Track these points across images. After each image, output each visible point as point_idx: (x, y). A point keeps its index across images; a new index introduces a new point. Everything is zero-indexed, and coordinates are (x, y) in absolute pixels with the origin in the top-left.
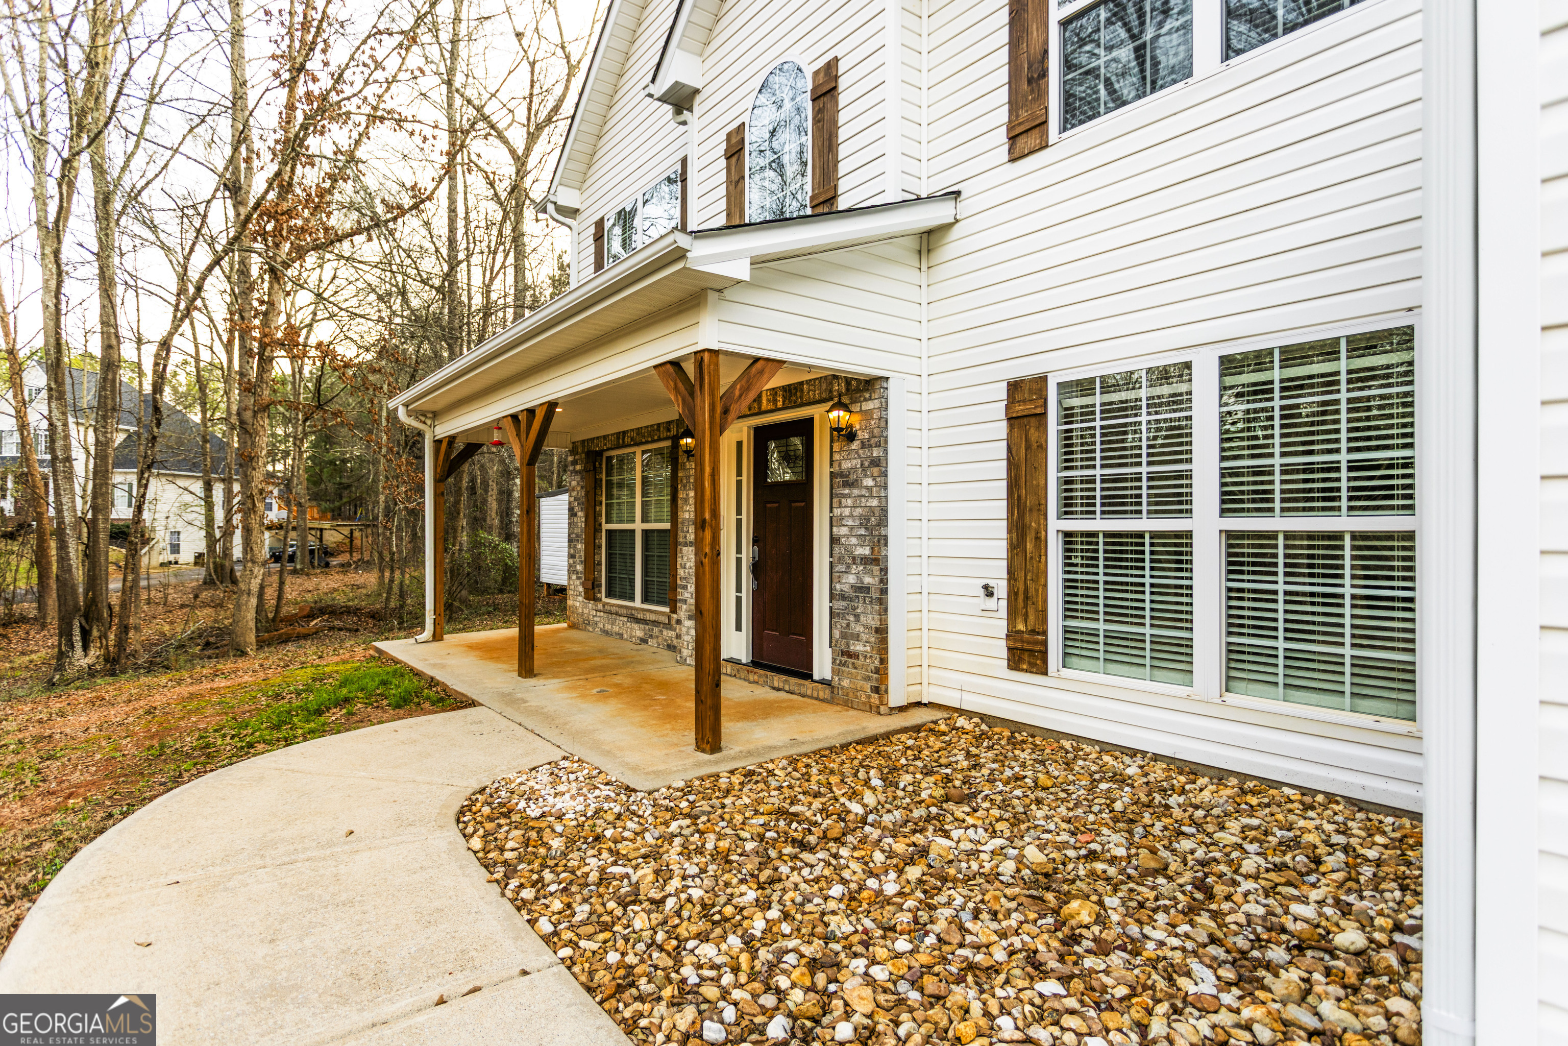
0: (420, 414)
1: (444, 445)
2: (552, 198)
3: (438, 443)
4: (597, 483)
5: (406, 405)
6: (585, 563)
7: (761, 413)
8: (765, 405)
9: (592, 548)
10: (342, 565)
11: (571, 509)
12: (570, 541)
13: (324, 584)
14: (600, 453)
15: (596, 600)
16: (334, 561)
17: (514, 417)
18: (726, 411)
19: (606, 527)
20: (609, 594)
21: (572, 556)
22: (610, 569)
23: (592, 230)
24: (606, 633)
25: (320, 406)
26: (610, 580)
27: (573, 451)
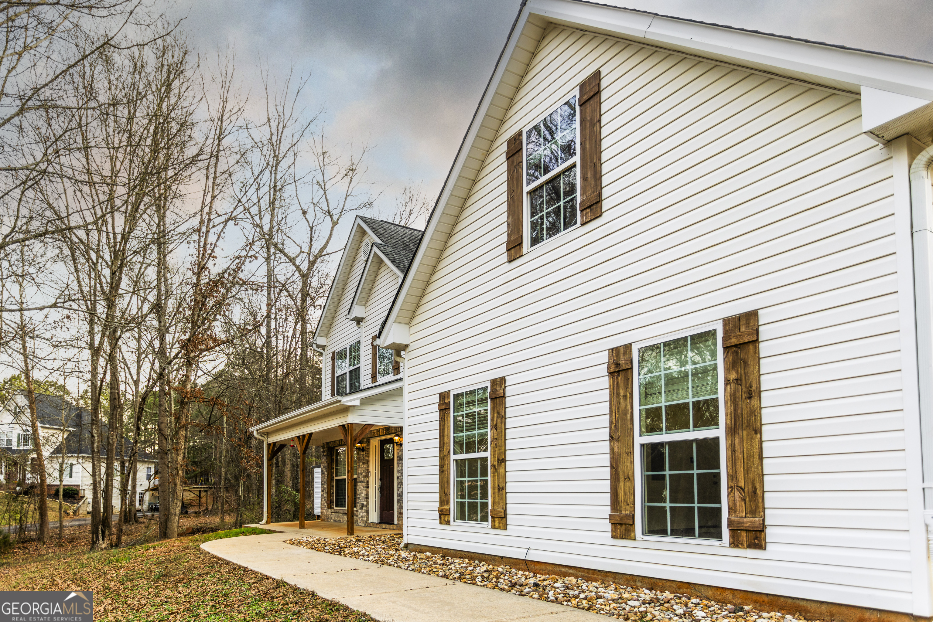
0: (262, 434)
1: (272, 446)
2: (315, 342)
3: (269, 445)
4: (332, 460)
5: (257, 430)
6: (327, 493)
7: (380, 436)
8: (381, 433)
9: (330, 487)
10: (196, 513)
11: (322, 471)
12: (322, 484)
13: (187, 523)
14: (334, 447)
15: (331, 508)
16: (191, 510)
17: (298, 437)
18: (355, 440)
19: (336, 478)
20: (336, 506)
21: (322, 491)
22: (337, 496)
23: (331, 355)
24: (335, 521)
25: (209, 425)
26: (337, 500)
27: (323, 447)
